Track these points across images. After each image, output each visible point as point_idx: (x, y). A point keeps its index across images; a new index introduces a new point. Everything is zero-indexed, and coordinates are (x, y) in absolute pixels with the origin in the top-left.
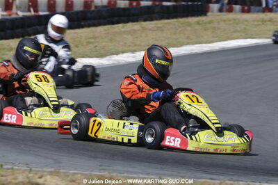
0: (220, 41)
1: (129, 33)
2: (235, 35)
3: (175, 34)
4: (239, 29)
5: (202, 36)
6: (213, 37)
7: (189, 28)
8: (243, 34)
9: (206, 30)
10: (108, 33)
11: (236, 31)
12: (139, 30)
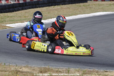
0: (93, 13)
1: (56, 10)
2: (99, 10)
3: (75, 10)
4: (100, 8)
5: (86, 11)
6: (90, 11)
7: (80, 8)
8: (102, 10)
9: (87, 8)
10: (48, 10)
11: (99, 9)
12: (60, 9)
